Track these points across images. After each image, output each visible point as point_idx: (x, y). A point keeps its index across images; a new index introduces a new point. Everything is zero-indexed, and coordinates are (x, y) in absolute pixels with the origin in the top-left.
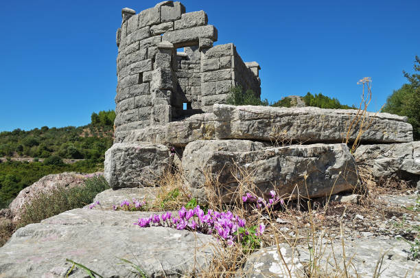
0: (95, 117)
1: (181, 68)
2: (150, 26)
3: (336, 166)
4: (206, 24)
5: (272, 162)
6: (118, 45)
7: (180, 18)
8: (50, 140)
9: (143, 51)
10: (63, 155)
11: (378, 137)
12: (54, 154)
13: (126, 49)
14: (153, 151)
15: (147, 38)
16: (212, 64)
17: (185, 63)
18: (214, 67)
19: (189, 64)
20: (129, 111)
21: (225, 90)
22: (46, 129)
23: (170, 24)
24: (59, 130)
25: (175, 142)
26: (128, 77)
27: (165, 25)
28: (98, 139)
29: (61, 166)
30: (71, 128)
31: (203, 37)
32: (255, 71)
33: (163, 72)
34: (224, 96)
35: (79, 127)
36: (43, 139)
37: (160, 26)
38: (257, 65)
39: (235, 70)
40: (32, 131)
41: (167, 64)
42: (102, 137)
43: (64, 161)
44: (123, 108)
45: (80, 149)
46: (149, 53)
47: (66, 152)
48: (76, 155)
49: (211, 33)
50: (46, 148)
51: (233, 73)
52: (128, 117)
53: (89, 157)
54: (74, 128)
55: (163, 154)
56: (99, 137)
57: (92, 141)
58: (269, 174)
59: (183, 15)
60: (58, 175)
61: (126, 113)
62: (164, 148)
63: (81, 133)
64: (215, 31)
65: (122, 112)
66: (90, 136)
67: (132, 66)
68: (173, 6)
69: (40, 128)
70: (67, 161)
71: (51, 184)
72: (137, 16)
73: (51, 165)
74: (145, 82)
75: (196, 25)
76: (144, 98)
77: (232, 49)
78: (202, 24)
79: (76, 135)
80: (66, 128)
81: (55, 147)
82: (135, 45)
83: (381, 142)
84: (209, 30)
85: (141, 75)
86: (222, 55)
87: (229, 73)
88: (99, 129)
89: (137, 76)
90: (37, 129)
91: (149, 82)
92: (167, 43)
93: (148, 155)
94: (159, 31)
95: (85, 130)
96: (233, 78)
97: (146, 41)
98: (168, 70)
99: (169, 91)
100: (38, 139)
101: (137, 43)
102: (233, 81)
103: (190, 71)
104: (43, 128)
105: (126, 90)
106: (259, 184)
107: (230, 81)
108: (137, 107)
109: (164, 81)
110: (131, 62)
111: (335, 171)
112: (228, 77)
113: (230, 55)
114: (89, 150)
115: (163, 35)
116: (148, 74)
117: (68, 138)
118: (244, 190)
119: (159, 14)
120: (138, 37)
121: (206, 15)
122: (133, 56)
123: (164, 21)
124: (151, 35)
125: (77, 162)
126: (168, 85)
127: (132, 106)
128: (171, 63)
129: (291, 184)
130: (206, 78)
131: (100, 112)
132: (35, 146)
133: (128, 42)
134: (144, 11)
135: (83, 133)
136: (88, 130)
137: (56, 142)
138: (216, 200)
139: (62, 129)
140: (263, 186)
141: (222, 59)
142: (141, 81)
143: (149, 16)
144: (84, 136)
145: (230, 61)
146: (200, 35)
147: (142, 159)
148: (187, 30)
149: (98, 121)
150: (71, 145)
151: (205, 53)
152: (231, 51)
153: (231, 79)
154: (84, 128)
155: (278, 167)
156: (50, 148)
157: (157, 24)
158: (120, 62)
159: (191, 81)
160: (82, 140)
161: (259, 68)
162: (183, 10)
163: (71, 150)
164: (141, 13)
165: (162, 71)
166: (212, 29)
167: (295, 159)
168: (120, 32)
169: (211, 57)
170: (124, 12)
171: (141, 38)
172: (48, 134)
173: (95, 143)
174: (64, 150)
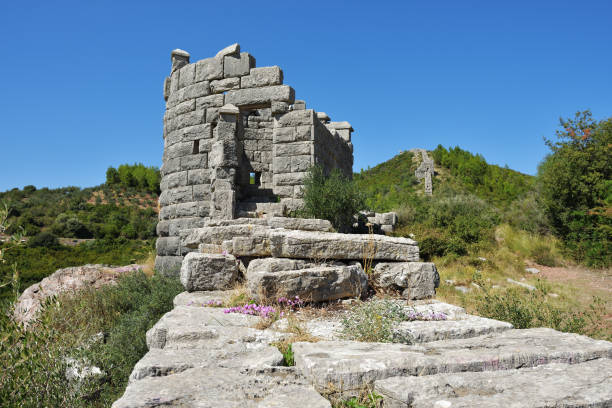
0: (112, 174)
1: (247, 126)
2: (210, 81)
3: (338, 282)
4: (281, 83)
5: (297, 280)
6: (166, 99)
7: (249, 74)
8: (39, 208)
9: (200, 113)
10: (60, 232)
11: (392, 256)
12: (45, 230)
13: (178, 107)
14: (223, 260)
15: (204, 96)
16: (287, 134)
17: (253, 120)
18: (289, 138)
19: (259, 121)
20: (180, 188)
21: (301, 168)
22: (31, 190)
23: (235, 80)
24: (53, 192)
25: (242, 253)
26: (180, 144)
27: (228, 81)
28: (116, 209)
29: (56, 250)
30: (73, 190)
31: (277, 100)
32: (344, 135)
33: (226, 147)
34: (300, 175)
35: (86, 189)
36: (26, 206)
37: (223, 82)
38: (349, 126)
39: (316, 142)
40: (8, 192)
41: (231, 135)
42: (123, 205)
43: (61, 242)
44: (173, 184)
45: (89, 223)
46: (208, 115)
47: (65, 228)
48: (82, 232)
49: (286, 95)
50: (31, 221)
51: (312, 146)
52: (179, 196)
53: (102, 236)
54: (78, 189)
55: (232, 263)
56: (117, 204)
57: (107, 211)
58: (295, 287)
59: (252, 70)
60: (79, 269)
61: (175, 191)
62: (232, 258)
63: (89, 198)
64: (292, 92)
65: (170, 188)
66: (104, 203)
67: (186, 130)
68: (239, 57)
69: (21, 189)
70: (65, 242)
71: (69, 281)
72: (192, 66)
73: (39, 247)
74: (202, 152)
75: (268, 84)
76: (200, 173)
77: (312, 117)
78: (276, 84)
79: (82, 200)
80: (64, 191)
81: (46, 219)
82: (189, 104)
83: (395, 261)
84: (284, 91)
85: (197, 143)
86: (300, 124)
87: (307, 146)
88: (118, 193)
89: (191, 144)
90: (16, 189)
91: (207, 152)
92: (231, 108)
93: (218, 264)
94: (220, 89)
95: (96, 194)
96: (312, 152)
97: (203, 99)
98: (232, 143)
99: (232, 170)
100: (19, 206)
101: (193, 101)
102: (312, 157)
103: (260, 131)
104: (26, 188)
105: (177, 161)
106: (289, 293)
107: (308, 157)
108: (191, 183)
109: (227, 157)
110: (184, 126)
111: (337, 285)
112: (305, 151)
113: (309, 124)
114: (101, 225)
115: (226, 94)
116: (206, 142)
117: (68, 206)
118: (280, 295)
119: (221, 66)
120: (193, 93)
121: (281, 72)
122: (187, 117)
123: (228, 76)
124: (211, 92)
125: (83, 244)
126: (232, 162)
127: (185, 182)
128: (236, 133)
129: (308, 292)
130: (280, 152)
131: (122, 166)
132: (14, 217)
133: (180, 97)
134: (203, 61)
135: (93, 199)
136: (101, 194)
137: (49, 212)
138: (264, 300)
139: (59, 191)
140: (291, 293)
141: (300, 128)
142: (196, 151)
143: (208, 68)
144: (94, 203)
145: (309, 132)
146: (272, 98)
147: (214, 267)
148: (257, 89)
149: (117, 180)
150: (74, 218)
151: (278, 119)
152: (311, 120)
153: (310, 154)
154: (94, 190)
155: (300, 283)
156: (39, 220)
157: (219, 79)
158: (169, 123)
159: (261, 144)
160: (91, 209)
161: (351, 130)
162: (253, 64)
163: (73, 224)
164: (198, 63)
165: (224, 145)
166: (288, 90)
167: (311, 278)
168: (169, 82)
169: (286, 125)
170: (174, 55)
171: (197, 95)
172: (35, 198)
173: (112, 215)
174: (62, 224)
